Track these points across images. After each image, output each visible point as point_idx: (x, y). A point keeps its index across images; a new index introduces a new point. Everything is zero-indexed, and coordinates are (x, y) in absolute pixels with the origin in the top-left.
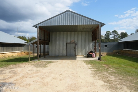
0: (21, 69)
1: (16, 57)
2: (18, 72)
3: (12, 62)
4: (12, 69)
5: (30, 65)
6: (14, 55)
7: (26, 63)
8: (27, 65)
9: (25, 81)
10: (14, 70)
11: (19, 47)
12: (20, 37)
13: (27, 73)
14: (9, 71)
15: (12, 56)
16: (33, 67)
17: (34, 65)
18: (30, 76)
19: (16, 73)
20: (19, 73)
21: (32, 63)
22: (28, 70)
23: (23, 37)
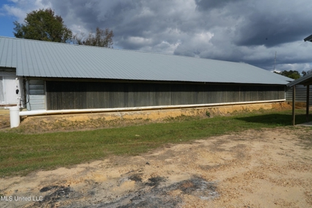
0: (262, 144)
1: (269, 113)
2: (251, 152)
3: (254, 123)
4: (241, 143)
5: (289, 137)
6: (266, 108)
7: (284, 130)
8: (284, 135)
9: (251, 191)
10: (243, 146)
11: (277, 92)
12: (285, 73)
13: (270, 162)
14: (232, 146)
15: (261, 110)
16: (296, 144)
17: (301, 137)
18: (273, 176)
19: (244, 156)
20: (249, 158)
21: (299, 131)
22: (279, 151)
23: (291, 71)
